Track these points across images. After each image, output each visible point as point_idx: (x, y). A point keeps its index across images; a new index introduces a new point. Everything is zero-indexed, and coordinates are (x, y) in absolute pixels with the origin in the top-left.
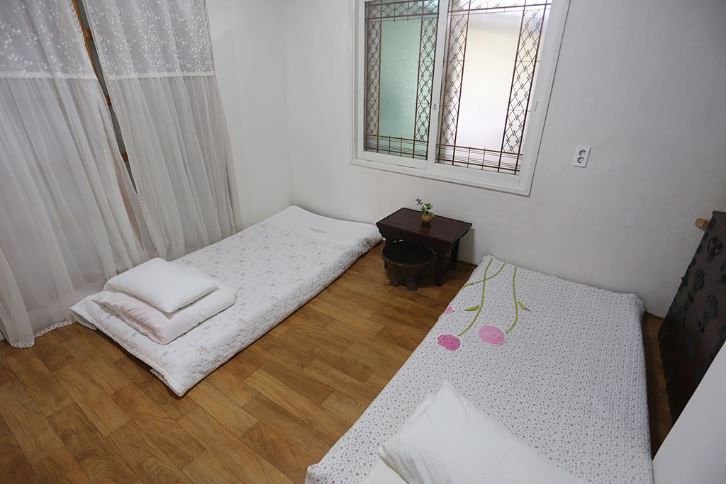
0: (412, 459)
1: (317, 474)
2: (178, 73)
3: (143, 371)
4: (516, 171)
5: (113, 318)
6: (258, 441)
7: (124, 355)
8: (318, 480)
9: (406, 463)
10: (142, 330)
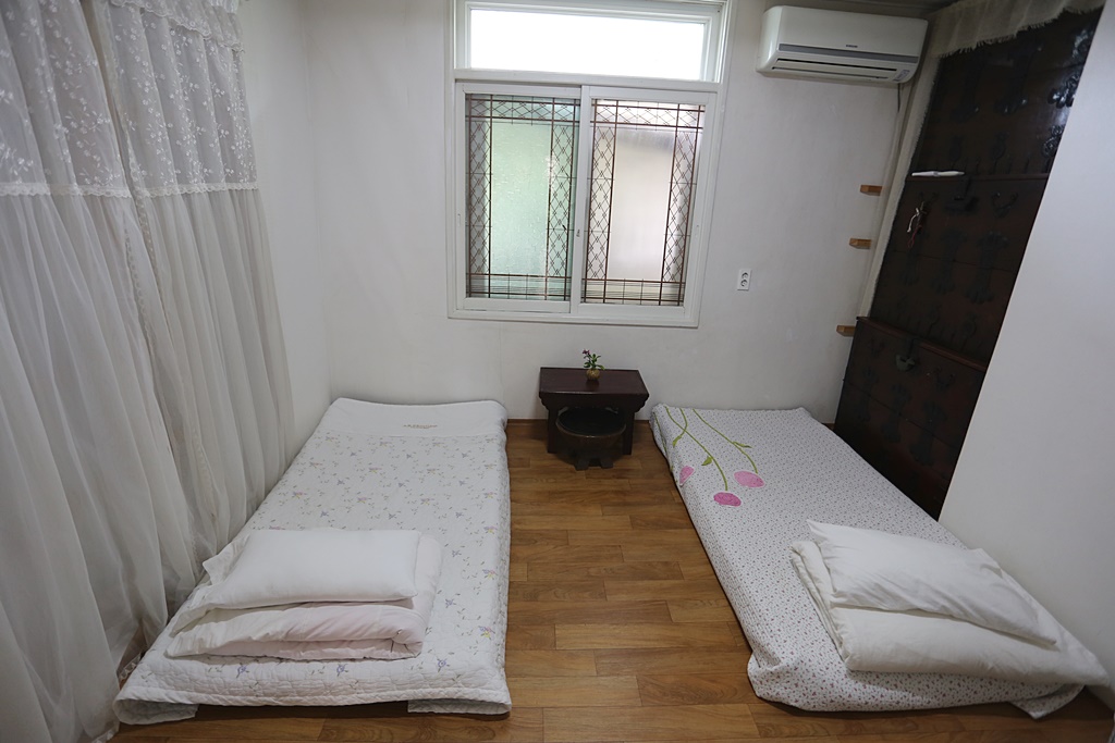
0: (877, 584)
1: (790, 663)
2: (223, 186)
3: (396, 720)
4: (679, 301)
5: (253, 667)
6: (665, 694)
7: (324, 720)
8: (796, 669)
9: (871, 591)
10: (353, 653)
